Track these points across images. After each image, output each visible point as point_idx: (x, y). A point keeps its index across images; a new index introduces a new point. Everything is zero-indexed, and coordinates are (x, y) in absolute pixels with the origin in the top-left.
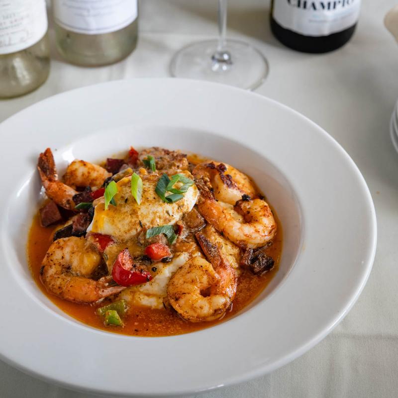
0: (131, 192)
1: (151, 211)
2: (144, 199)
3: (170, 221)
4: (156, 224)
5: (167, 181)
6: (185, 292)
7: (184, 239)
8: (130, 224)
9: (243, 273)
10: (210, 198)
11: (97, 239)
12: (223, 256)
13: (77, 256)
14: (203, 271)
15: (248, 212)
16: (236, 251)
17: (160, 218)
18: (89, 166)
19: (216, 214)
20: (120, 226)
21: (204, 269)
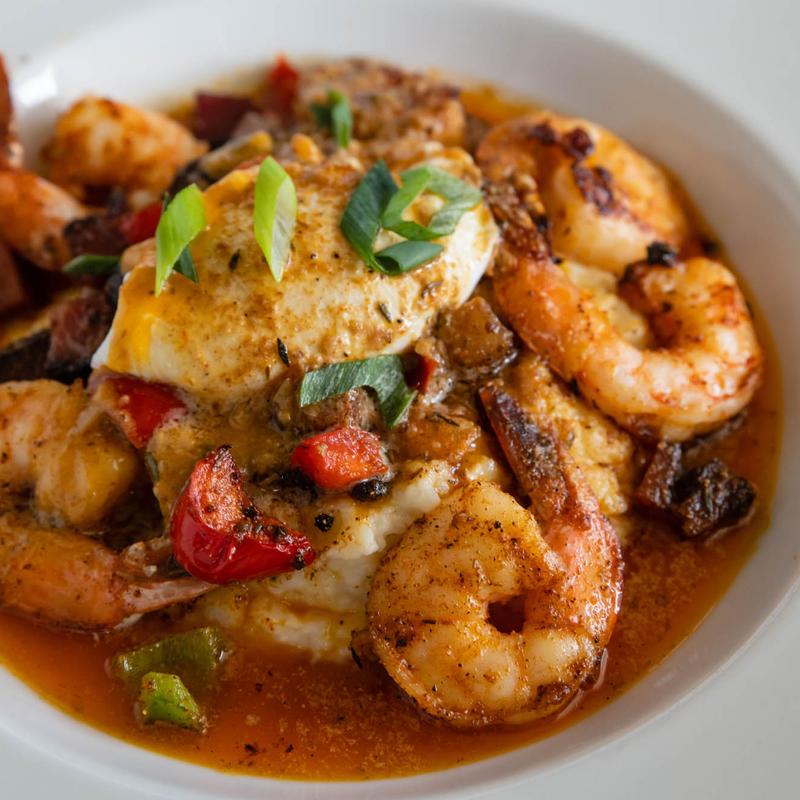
0: (252, 228)
1: (321, 305)
2: (298, 258)
3: (390, 342)
4: (339, 352)
5: (385, 191)
6: (435, 615)
7: (439, 407)
8: (243, 350)
9: (643, 532)
10: (535, 256)
11: (126, 399)
12: (575, 477)
13: (53, 455)
14: (502, 541)
15: (667, 307)
16: (620, 449)
17: (353, 329)
18: (129, 117)
19: (556, 315)
20: (205, 355)
21: (506, 536)
